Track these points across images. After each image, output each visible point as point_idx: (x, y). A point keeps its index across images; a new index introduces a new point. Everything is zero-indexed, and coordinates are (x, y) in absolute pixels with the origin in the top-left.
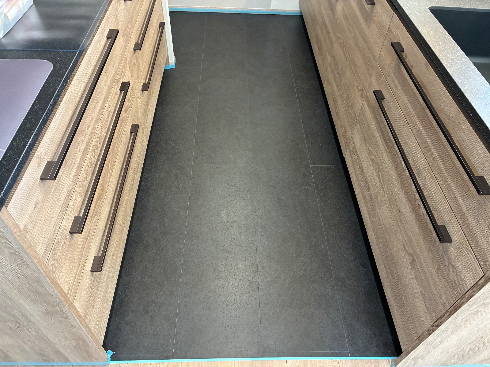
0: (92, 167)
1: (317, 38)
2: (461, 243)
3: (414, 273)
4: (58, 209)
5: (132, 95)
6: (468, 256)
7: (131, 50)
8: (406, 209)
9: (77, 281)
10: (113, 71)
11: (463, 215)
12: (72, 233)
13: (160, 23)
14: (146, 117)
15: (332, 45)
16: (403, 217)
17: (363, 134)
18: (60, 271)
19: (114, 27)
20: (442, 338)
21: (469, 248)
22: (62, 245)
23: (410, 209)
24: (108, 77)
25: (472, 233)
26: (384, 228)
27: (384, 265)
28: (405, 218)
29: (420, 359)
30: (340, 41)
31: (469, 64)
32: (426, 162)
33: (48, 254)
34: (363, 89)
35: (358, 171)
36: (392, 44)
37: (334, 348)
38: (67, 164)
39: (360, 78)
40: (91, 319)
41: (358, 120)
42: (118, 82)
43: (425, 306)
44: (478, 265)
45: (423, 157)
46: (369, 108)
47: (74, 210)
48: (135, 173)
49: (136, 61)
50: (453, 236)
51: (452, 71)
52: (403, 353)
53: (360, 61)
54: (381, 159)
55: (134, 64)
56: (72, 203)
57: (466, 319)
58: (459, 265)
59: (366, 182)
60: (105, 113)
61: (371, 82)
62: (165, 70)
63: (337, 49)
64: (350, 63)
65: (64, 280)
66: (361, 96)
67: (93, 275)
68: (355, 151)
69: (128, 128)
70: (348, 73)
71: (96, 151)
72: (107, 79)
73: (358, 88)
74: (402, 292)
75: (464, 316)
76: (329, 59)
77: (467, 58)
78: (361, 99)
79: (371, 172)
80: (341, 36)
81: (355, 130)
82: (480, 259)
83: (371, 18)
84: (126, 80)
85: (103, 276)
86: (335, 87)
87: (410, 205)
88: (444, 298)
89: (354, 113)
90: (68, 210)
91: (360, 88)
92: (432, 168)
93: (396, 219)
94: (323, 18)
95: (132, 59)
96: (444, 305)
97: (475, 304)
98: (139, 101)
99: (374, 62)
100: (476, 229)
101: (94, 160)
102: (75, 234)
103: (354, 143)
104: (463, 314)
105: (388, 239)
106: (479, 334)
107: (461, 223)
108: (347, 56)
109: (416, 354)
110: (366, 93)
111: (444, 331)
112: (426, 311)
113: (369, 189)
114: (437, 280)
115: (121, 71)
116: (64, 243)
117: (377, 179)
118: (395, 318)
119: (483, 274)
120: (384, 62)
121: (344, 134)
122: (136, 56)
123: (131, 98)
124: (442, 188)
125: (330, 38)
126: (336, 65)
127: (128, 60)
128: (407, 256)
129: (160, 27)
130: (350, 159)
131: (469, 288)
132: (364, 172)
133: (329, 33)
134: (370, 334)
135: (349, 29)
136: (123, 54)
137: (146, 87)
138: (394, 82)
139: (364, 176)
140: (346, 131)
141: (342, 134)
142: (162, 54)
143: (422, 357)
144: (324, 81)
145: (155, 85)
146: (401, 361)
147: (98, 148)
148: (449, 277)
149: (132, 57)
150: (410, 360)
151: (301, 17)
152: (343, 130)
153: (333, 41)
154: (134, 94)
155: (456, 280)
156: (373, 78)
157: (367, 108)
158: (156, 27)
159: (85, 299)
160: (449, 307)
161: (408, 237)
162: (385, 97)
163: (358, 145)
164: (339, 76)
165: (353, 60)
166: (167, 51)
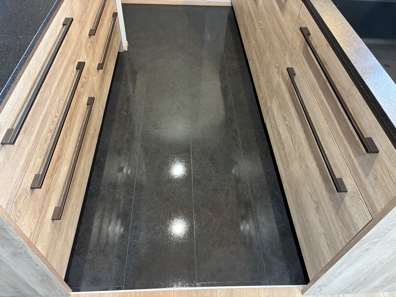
0: (51, 133)
1: (244, 25)
2: (354, 192)
3: (318, 217)
4: (19, 169)
5: (88, 73)
6: (360, 203)
7: (86, 35)
8: (312, 164)
9: (39, 228)
10: (69, 53)
11: (355, 169)
12: (32, 188)
13: (114, 13)
14: (102, 91)
15: (255, 31)
16: (310, 171)
17: (280, 104)
18: (22, 220)
19: (69, 16)
20: (341, 270)
21: (360, 197)
22: (24, 198)
23: (315, 164)
24: (65, 58)
25: (363, 185)
26: (295, 181)
27: (296, 210)
28: (311, 172)
29: (324, 286)
30: (261, 27)
31: (362, 45)
32: (327, 126)
33: (11, 206)
34: (279, 67)
35: (276, 134)
36: (300, 29)
37: (255, 279)
38: (27, 131)
39: (277, 58)
40: (53, 258)
41: (275, 92)
42: (74, 62)
43: (326, 243)
44: (367, 210)
45: (325, 122)
46: (284, 82)
47: (34, 169)
48: (93, 138)
49: (92, 44)
50: (348, 187)
51: (348, 50)
52: (310, 282)
53: (277, 44)
54: (293, 124)
55: (90, 47)
56: (33, 163)
57: (359, 255)
58: (353, 211)
59: (282, 143)
60: (63, 88)
61: (285, 61)
62: (119, 53)
63: (260, 34)
64: (269, 45)
65: (26, 228)
66: (277, 73)
67: (53, 222)
68: (274, 117)
69: (85, 100)
70: (268, 54)
71: (54, 119)
72: (64, 60)
73: (275, 66)
74: (309, 232)
75: (357, 252)
76: (253, 42)
77: (361, 39)
78: (278, 75)
79: (285, 134)
80: (262, 23)
81: (274, 100)
82: (368, 206)
83: (285, 7)
84: (82, 61)
85: (63, 223)
86: (258, 65)
87: (315, 162)
88: (341, 237)
89: (273, 86)
90: (29, 169)
91: (277, 66)
92: (332, 131)
93: (305, 173)
94: (248, 8)
95: (87, 43)
96: (341, 243)
97: (366, 242)
98: (95, 78)
99: (288, 44)
100: (366, 181)
101: (53, 127)
102: (36, 189)
103: (273, 112)
104: (356, 251)
105: (298, 189)
106: (371, 266)
107: (354, 176)
108: (267, 39)
109: (321, 283)
110: (282, 70)
111: (342, 264)
112: (327, 248)
113: (284, 149)
114: (336, 222)
115: (77, 53)
116: (26, 197)
117: (290, 141)
118: (304, 253)
119: (372, 218)
120: (295, 44)
121: (265, 104)
122: (91, 40)
123: (87, 76)
124: (339, 147)
125: (254, 25)
126: (259, 46)
127: (84, 44)
128: (313, 203)
129: (113, 16)
130: (269, 124)
131: (360, 230)
132: (280, 135)
133: (253, 21)
134: (285, 267)
135: (268, 16)
136: (79, 39)
137: (100, 67)
138: (302, 60)
139: (280, 138)
140: (266, 102)
141: (264, 104)
142: (116, 39)
143: (325, 285)
144: (250, 61)
145: (110, 65)
146: (309, 288)
147: (56, 117)
148: (345, 220)
149: (87, 41)
150: (316, 287)
151: (232, 7)
152: (264, 101)
153: (256, 27)
154: (90, 72)
155: (350, 222)
156: (287, 57)
157: (282, 82)
158: (110, 16)
159: (47, 243)
160: (345, 245)
161: (314, 188)
162: (296, 73)
163: (275, 113)
164: (261, 56)
165: (272, 42)
166: (120, 36)
